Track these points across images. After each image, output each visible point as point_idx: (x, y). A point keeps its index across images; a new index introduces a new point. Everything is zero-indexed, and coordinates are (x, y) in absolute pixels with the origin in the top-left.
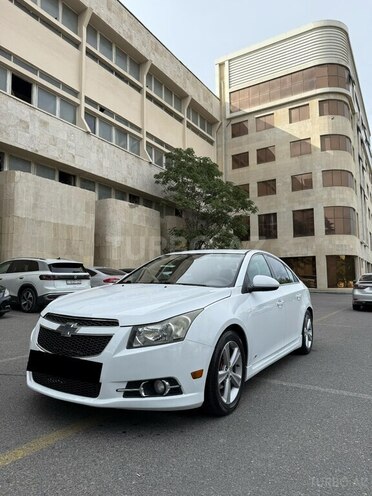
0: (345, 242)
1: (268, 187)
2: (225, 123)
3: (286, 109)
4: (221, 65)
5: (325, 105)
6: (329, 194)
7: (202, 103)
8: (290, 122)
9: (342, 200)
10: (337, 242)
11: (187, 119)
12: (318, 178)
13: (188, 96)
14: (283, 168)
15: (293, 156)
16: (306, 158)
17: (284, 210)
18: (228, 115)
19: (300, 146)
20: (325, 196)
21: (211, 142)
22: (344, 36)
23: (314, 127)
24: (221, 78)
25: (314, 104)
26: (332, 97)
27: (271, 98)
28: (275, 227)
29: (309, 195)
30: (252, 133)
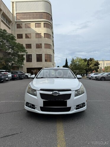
0: (50, 64)
1: (29, 46)
2: (14, 23)
3: (34, 23)
4: (13, 3)
5: (45, 24)
6: (46, 51)
7: (7, 14)
8: (36, 27)
9: (49, 52)
10: (48, 64)
11: (1, 18)
12: (43, 45)
13: (2, 10)
14: (33, 41)
15: (36, 38)
16: (40, 39)
17: (34, 54)
18: (15, 21)
19: (38, 35)
20: (45, 51)
21: (10, 28)
22: (50, 5)
23: (42, 30)
24: (13, 7)
25: (42, 23)
26: (47, 23)
27: (30, 19)
28: (31, 59)
29: (41, 50)
30: (24, 28)
